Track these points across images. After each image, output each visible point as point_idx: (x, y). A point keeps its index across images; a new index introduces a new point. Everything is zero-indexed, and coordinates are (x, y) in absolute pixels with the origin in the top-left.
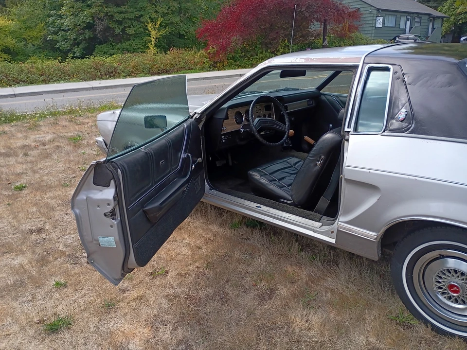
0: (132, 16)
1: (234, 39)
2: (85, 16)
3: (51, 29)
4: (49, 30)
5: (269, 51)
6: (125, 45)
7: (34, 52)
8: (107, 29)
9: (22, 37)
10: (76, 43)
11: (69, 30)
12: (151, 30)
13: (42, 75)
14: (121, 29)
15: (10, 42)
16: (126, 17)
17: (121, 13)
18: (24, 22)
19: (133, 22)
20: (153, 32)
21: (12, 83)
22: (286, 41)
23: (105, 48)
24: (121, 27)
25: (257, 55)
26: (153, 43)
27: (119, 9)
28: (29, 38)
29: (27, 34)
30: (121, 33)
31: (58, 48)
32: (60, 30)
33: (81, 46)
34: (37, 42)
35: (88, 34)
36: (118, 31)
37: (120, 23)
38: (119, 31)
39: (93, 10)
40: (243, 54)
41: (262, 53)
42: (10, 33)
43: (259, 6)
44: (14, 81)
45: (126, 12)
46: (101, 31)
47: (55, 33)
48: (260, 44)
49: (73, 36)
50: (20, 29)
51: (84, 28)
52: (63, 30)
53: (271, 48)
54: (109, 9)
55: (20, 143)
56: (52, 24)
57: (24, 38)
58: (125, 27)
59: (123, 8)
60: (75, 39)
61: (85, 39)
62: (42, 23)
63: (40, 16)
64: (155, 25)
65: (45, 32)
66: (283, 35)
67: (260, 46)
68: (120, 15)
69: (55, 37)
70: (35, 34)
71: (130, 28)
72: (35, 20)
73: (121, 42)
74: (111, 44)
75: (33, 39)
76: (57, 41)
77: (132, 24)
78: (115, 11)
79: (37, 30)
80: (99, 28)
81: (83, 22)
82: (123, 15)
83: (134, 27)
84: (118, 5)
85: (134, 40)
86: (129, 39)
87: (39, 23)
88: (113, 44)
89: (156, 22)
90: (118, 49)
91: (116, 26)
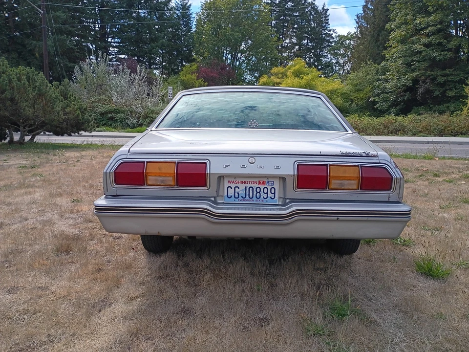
0: (456, 78)
2: (407, 79)
3: (376, 91)
4: (374, 92)
6: (442, 107)
7: (356, 111)
8: (428, 91)
9: (350, 98)
10: (395, 104)
11: (390, 92)
14: (441, 91)
16: (450, 79)
17: (447, 75)
18: (356, 85)
19: (457, 84)
23: (421, 109)
24: (442, 90)
27: (444, 72)
28: (356, 99)
29: (354, 96)
30: (440, 95)
31: (378, 107)
32: (383, 93)
33: (398, 108)
34: (360, 103)
35: (408, 95)
36: (437, 93)
37: (442, 85)
38: (439, 93)
39: (415, 74)
42: (342, 94)
45: (451, 75)
46: (422, 93)
47: (378, 95)
49: (393, 98)
50: (351, 91)
51: (405, 91)
52: (386, 93)
54: (432, 73)
56: (378, 87)
57: (351, 99)
58: (447, 90)
59: (447, 71)
60: (394, 101)
61: (403, 101)
62: (369, 87)
63: (370, 80)
65: (371, 94)
68: (443, 78)
69: (377, 99)
70: (362, 95)
71: (452, 90)
72: (365, 84)
73: (439, 104)
74: (429, 106)
75: (359, 100)
76: (377, 102)
77: (454, 87)
78: (439, 74)
79: (365, 92)
80: (420, 91)
81: (403, 85)
82: (446, 78)
83: (456, 89)
84: (444, 69)
85: (453, 103)
86: (449, 102)
87: (367, 87)
88: (431, 106)
90: (435, 111)
91: (437, 89)
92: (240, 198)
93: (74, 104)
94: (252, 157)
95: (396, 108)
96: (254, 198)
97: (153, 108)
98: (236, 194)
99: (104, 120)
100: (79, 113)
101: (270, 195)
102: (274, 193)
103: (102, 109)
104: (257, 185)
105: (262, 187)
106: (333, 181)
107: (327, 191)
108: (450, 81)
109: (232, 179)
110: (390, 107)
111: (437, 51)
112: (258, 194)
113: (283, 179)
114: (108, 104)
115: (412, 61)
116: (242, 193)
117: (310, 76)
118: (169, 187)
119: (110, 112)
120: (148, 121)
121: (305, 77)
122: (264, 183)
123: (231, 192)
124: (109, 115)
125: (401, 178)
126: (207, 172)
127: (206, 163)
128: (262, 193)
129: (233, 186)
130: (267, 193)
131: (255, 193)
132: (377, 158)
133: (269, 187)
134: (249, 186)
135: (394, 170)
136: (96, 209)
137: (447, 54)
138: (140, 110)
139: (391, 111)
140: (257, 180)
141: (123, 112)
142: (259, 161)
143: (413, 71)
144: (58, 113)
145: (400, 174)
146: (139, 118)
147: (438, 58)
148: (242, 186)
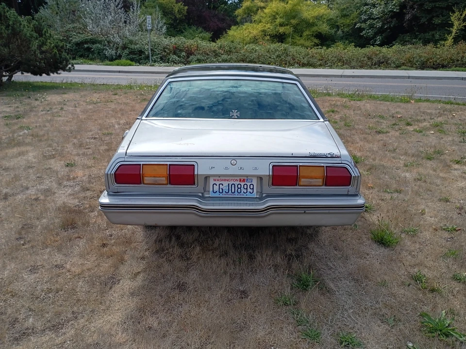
0: (444, 4)
2: (394, 5)
3: (363, 17)
4: (361, 18)
6: (428, 36)
7: (342, 38)
8: (415, 18)
9: (336, 24)
10: (380, 31)
11: (377, 18)
12: (454, 21)
14: (427, 18)
15: (324, 28)
16: (437, 5)
18: (343, 10)
19: (445, 11)
20: (456, 23)
23: (407, 37)
24: (429, 17)
26: (453, 34)
28: (342, 25)
29: (340, 21)
30: (426, 23)
31: (363, 35)
32: (369, 18)
33: (384, 34)
34: (346, 30)
35: (394, 23)
36: (423, 20)
37: (429, 12)
38: (425, 20)
42: (327, 20)
46: (408, 20)
47: (365, 21)
49: (379, 25)
50: (337, 17)
51: (392, 17)
52: (373, 19)
56: (365, 12)
57: (338, 26)
58: (433, 17)
60: (382, 27)
61: (389, 28)
62: (356, 12)
63: (357, 5)
64: (461, 15)
65: (357, 20)
68: (430, 4)
69: (363, 25)
70: (348, 21)
71: (439, 17)
72: (352, 9)
73: (425, 32)
74: (415, 33)
75: (345, 26)
76: (364, 29)
77: (441, 14)
79: (351, 18)
80: (407, 17)
81: (390, 11)
82: (433, 4)
83: (443, 16)
85: (439, 30)
86: (435, 29)
87: (354, 12)
88: (417, 33)
89: (462, 12)
90: (420, 39)
91: (424, 15)
92: (224, 193)
93: (50, 43)
94: (234, 159)
95: (381, 35)
96: (236, 193)
97: (131, 38)
98: (221, 190)
99: (80, 51)
100: (56, 52)
101: (249, 190)
102: (253, 189)
103: (77, 39)
104: (239, 183)
105: (242, 184)
106: (302, 180)
107: (297, 187)
108: (437, 7)
109: (217, 178)
110: (376, 34)
112: (239, 190)
113: (260, 178)
114: (83, 33)
116: (226, 189)
118: (162, 186)
119: (86, 42)
120: (128, 52)
122: (244, 181)
123: (216, 188)
124: (86, 46)
125: (358, 176)
126: (196, 173)
127: (194, 165)
128: (242, 188)
129: (218, 183)
130: (247, 189)
131: (236, 189)
132: (340, 159)
133: (249, 184)
134: (231, 183)
135: (353, 170)
136: (101, 206)
138: (118, 40)
139: (377, 39)
140: (238, 178)
141: (100, 42)
142: (240, 163)
144: (35, 53)
145: (358, 172)
146: (117, 48)
148: (226, 184)
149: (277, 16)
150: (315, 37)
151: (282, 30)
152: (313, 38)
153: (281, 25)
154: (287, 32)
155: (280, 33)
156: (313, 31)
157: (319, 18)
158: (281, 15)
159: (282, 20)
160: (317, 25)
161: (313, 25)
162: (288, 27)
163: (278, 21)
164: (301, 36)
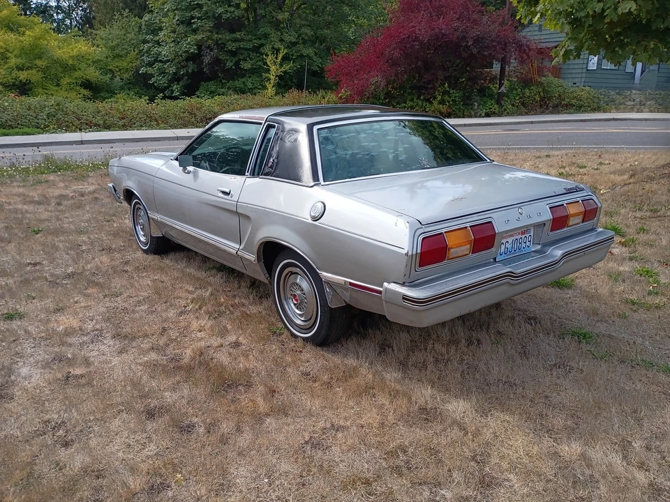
0: (250, 45)
1: (373, 80)
2: (189, 44)
3: (146, 59)
4: (143, 60)
5: (422, 98)
6: (238, 83)
7: (122, 88)
8: (217, 61)
9: (109, 68)
10: (176, 78)
11: (168, 61)
12: (270, 65)
13: (122, 118)
14: (233, 62)
15: (93, 74)
16: (242, 46)
17: (236, 40)
18: (113, 48)
19: (251, 53)
20: (273, 68)
21: (84, 126)
22: (446, 85)
23: (212, 86)
24: (235, 60)
25: (405, 103)
26: (272, 82)
27: (234, 35)
28: (117, 69)
29: (113, 65)
30: (233, 67)
31: (153, 83)
32: (156, 61)
33: (181, 83)
34: (126, 76)
35: (191, 67)
36: (229, 64)
37: (233, 54)
38: (231, 64)
39: (199, 37)
40: (387, 101)
41: (412, 100)
42: (94, 62)
43: (409, 38)
44: (87, 124)
45: (242, 40)
46: (209, 64)
47: (150, 64)
48: (410, 88)
49: (173, 70)
50: (107, 57)
51: (187, 60)
52: (161, 61)
53: (425, 94)
54: (220, 36)
55: (57, 192)
56: (147, 52)
57: (110, 70)
58: (240, 60)
59: (238, 35)
60: (175, 74)
61: (187, 74)
62: (134, 51)
63: (132, 42)
64: (276, 58)
65: (138, 62)
66: (442, 78)
67: (410, 91)
68: (234, 44)
69: (150, 70)
70: (125, 64)
71: (246, 60)
72: (126, 47)
73: (233, 79)
74: (221, 81)
75: (122, 71)
76: (152, 76)
77: (249, 56)
78: (228, 38)
79: (128, 60)
80: (207, 60)
81: (185, 52)
82: (237, 44)
83: (251, 59)
84: (232, 31)
85: (250, 77)
86: (243, 76)
87: (130, 51)
88: (223, 81)
89: (277, 54)
90: (229, 88)
91: (228, 58)
92: (508, 253)
95: (178, 84)
96: (518, 250)
98: (506, 250)
101: (527, 243)
102: (530, 241)
104: (520, 236)
105: (523, 237)
106: (571, 219)
107: (565, 229)
108: (242, 49)
109: (505, 235)
110: (171, 81)
111: (221, 6)
115: (193, 18)
116: (510, 247)
117: (37, 31)
118: (464, 257)
121: (28, 33)
122: (524, 233)
123: (503, 248)
126: (497, 232)
127: (492, 222)
128: (523, 243)
129: (505, 241)
131: (518, 245)
132: (586, 191)
133: (528, 236)
134: (514, 238)
137: (234, 12)
139: (174, 88)
140: (521, 231)
142: (526, 209)
143: (195, 31)
147: (224, 16)
148: (510, 240)
149: (9, 55)
150: (81, 86)
151: (23, 76)
152: (78, 88)
153: (20, 68)
154: (34, 79)
155: (21, 81)
156: (76, 78)
157: (80, 58)
158: (15, 53)
159: (19, 60)
160: (80, 69)
161: (73, 68)
162: (34, 71)
163: (13, 61)
164: (58, 85)
